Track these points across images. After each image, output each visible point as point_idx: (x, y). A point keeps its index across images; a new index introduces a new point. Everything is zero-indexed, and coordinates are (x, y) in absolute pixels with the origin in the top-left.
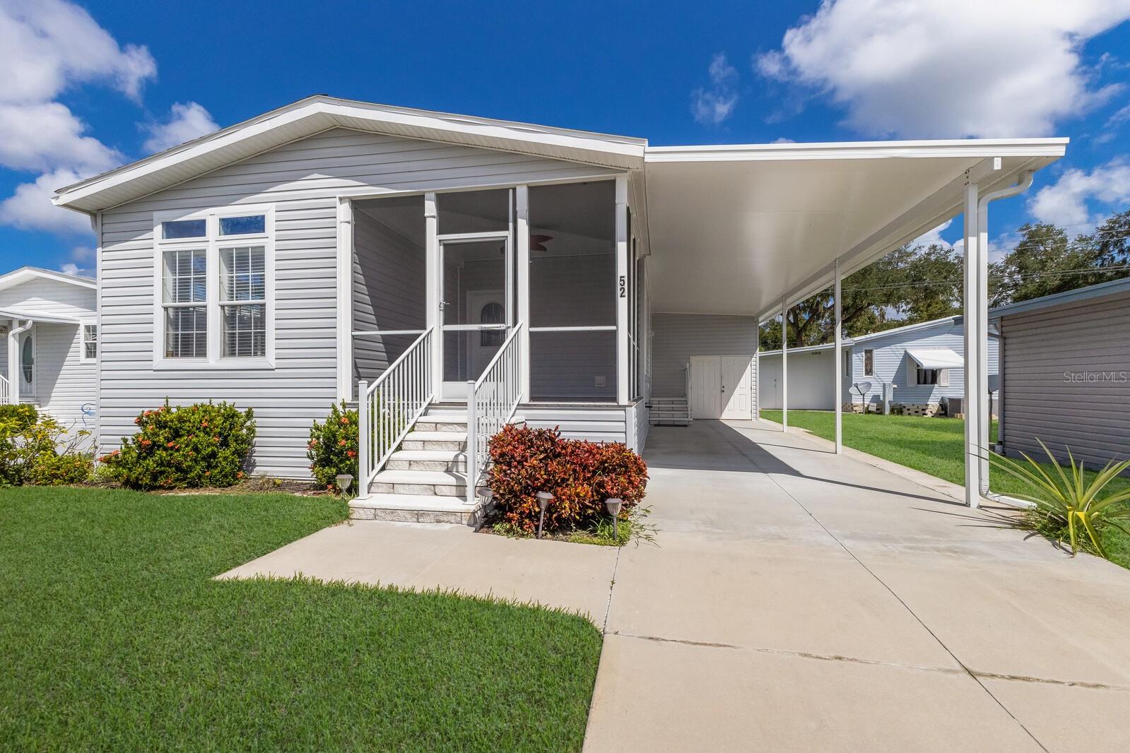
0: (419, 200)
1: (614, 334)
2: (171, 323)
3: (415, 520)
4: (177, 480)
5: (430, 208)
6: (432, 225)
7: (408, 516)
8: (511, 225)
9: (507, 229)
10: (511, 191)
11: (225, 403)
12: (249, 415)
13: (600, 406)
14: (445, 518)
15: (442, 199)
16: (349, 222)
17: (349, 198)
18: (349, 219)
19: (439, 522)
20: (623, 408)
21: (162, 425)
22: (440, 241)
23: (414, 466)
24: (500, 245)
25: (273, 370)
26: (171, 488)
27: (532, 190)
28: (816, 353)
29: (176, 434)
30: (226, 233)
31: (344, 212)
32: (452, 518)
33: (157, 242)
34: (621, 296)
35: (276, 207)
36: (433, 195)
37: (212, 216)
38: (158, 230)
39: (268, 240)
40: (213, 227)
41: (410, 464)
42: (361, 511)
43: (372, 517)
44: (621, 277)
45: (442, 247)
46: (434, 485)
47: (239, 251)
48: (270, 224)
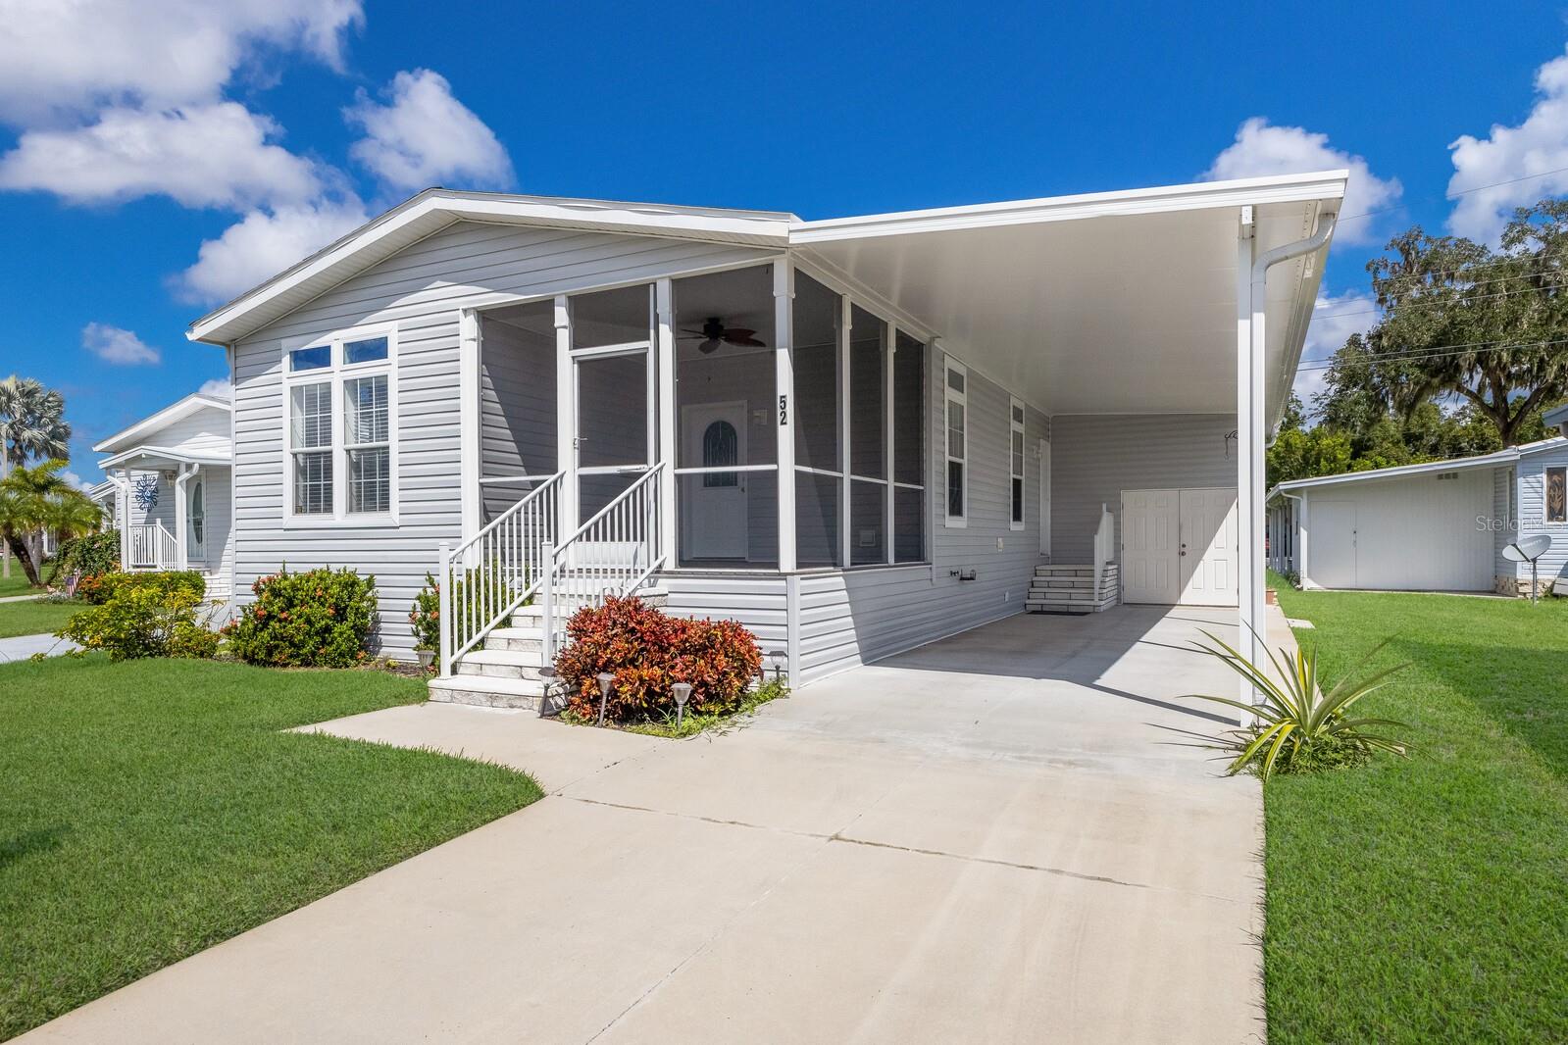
0: (546, 307)
1: (773, 476)
2: (300, 471)
3: (489, 703)
4: (291, 656)
5: (561, 316)
6: (563, 338)
7: (484, 700)
8: (652, 332)
9: (649, 339)
10: (652, 286)
11: (345, 570)
12: (370, 584)
14: (517, 703)
15: (577, 304)
16: (474, 340)
17: (474, 308)
18: (475, 335)
19: (512, 707)
20: (783, 576)
21: (276, 593)
22: (573, 358)
23: (513, 645)
24: (641, 357)
25: (398, 528)
26: (285, 665)
27: (676, 283)
28: (1448, 476)
29: (290, 604)
30: (352, 362)
31: (469, 327)
32: (524, 703)
33: (286, 376)
34: (782, 423)
35: (399, 325)
36: (563, 300)
37: (336, 341)
38: (286, 360)
39: (389, 368)
40: (337, 355)
41: (509, 644)
42: (439, 692)
43: (448, 699)
44: (782, 397)
45: (576, 365)
46: (521, 667)
47: (365, 382)
48: (393, 348)
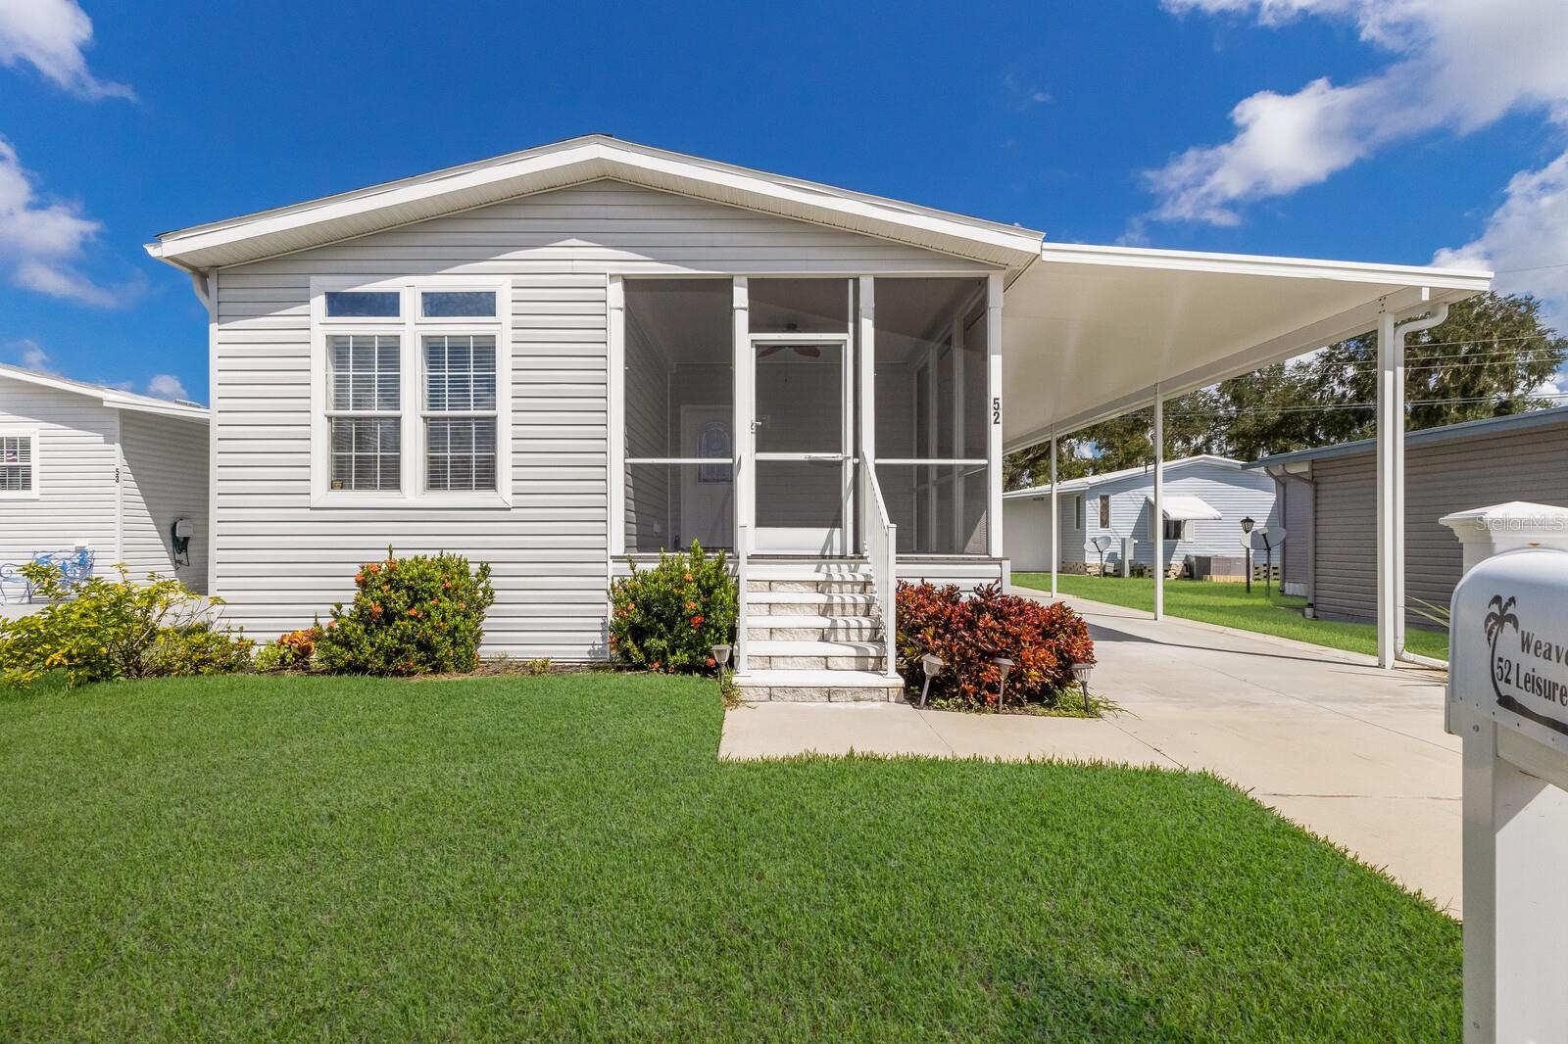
0: (725, 285)
1: (986, 470)
2: (339, 440)
3: (825, 699)
4: (419, 662)
5: (741, 296)
6: (741, 320)
7: (816, 695)
8: (851, 326)
9: (847, 331)
10: (851, 282)
12: (485, 571)
13: (969, 559)
14: (866, 695)
15: (756, 286)
16: (621, 309)
17: (623, 275)
18: (622, 304)
19: (857, 700)
20: (999, 561)
22: (752, 341)
23: (777, 635)
24: (837, 349)
25: (509, 509)
26: (411, 674)
27: (879, 282)
28: (1039, 499)
30: (426, 316)
31: (616, 294)
32: (875, 695)
33: (316, 321)
34: (995, 423)
35: (513, 281)
36: (745, 281)
37: (410, 289)
38: (319, 303)
39: (501, 326)
40: (411, 304)
41: (771, 633)
42: (751, 691)
43: (767, 697)
44: (995, 399)
45: (754, 349)
46: (826, 657)
47: (453, 340)
48: (504, 305)
